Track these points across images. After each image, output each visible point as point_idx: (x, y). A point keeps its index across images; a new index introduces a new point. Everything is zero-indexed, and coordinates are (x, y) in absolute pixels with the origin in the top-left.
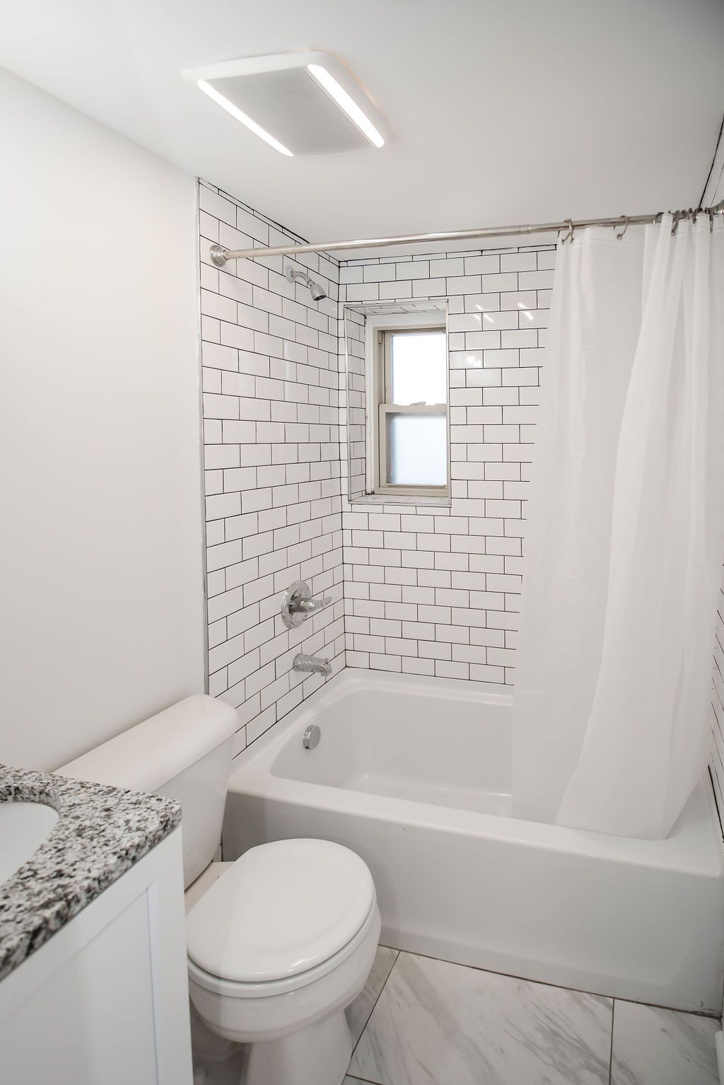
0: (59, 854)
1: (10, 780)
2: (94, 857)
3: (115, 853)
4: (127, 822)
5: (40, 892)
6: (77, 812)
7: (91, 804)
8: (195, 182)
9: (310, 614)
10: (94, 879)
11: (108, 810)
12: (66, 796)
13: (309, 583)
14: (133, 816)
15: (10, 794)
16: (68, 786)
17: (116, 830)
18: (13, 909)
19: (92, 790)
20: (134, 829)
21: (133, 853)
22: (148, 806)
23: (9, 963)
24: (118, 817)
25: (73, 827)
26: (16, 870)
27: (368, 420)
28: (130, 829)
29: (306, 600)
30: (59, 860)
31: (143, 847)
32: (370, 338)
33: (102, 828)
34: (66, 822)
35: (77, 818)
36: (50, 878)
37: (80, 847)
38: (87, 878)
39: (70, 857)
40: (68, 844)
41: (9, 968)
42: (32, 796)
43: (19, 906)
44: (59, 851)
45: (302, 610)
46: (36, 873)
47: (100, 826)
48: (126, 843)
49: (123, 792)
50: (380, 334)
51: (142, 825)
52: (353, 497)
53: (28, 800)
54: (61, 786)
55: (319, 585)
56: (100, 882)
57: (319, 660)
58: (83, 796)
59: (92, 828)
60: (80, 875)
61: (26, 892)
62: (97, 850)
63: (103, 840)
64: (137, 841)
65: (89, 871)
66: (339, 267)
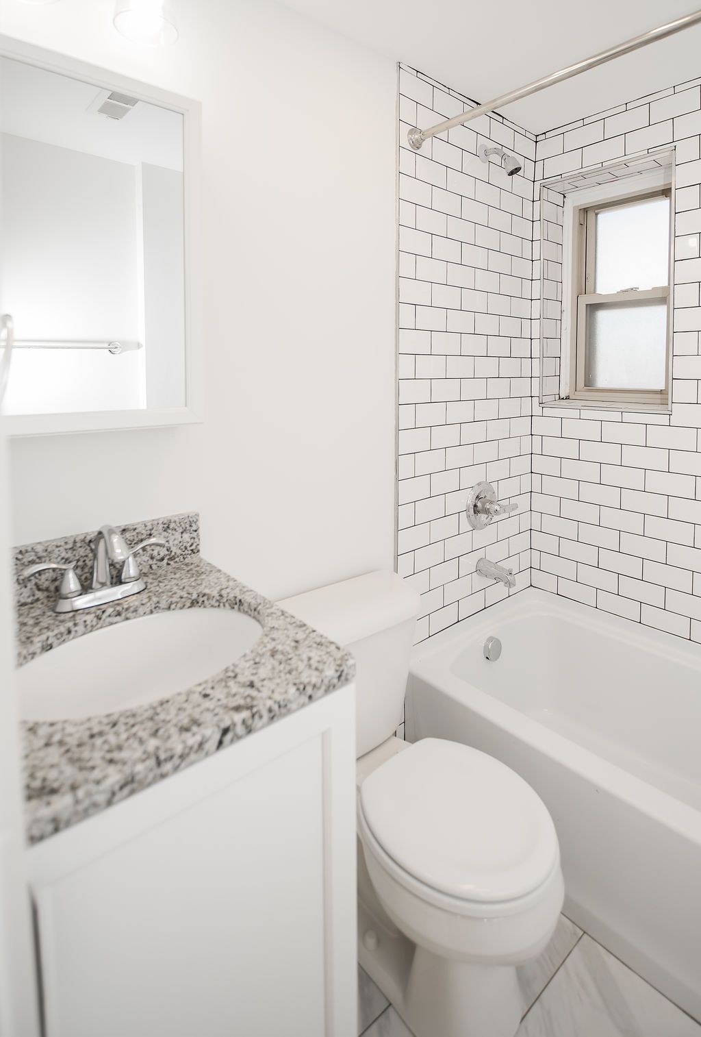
0: (255, 666)
1: (237, 592)
2: (278, 681)
3: (295, 684)
4: (310, 659)
5: (234, 695)
6: (275, 634)
7: (286, 632)
8: (395, 67)
9: (496, 518)
10: (275, 702)
11: (297, 642)
12: (270, 618)
13: (494, 485)
14: (315, 655)
15: (236, 604)
16: (273, 610)
17: (300, 663)
18: (215, 700)
19: (288, 620)
20: (314, 667)
21: (309, 690)
22: (328, 650)
23: (203, 749)
24: (304, 652)
25: (270, 646)
26: (224, 667)
27: (564, 313)
28: (310, 666)
29: (491, 502)
30: (254, 671)
31: (319, 688)
32: (569, 219)
33: (290, 656)
34: (266, 640)
35: (273, 640)
36: (244, 686)
37: (270, 667)
38: (270, 698)
39: (263, 672)
40: (263, 661)
41: (203, 754)
42: (249, 611)
43: (219, 700)
44: (256, 663)
45: (487, 511)
46: (235, 677)
47: (289, 654)
48: (304, 678)
49: (310, 630)
50: (582, 212)
51: (321, 667)
52: (545, 399)
53: (246, 613)
54: (268, 608)
55: (504, 491)
56: (280, 707)
57: (503, 569)
58: (281, 622)
59: (282, 653)
60: (265, 693)
61: (226, 690)
62: (282, 675)
63: (288, 668)
64: (314, 680)
65: (273, 692)
66: (536, 142)
